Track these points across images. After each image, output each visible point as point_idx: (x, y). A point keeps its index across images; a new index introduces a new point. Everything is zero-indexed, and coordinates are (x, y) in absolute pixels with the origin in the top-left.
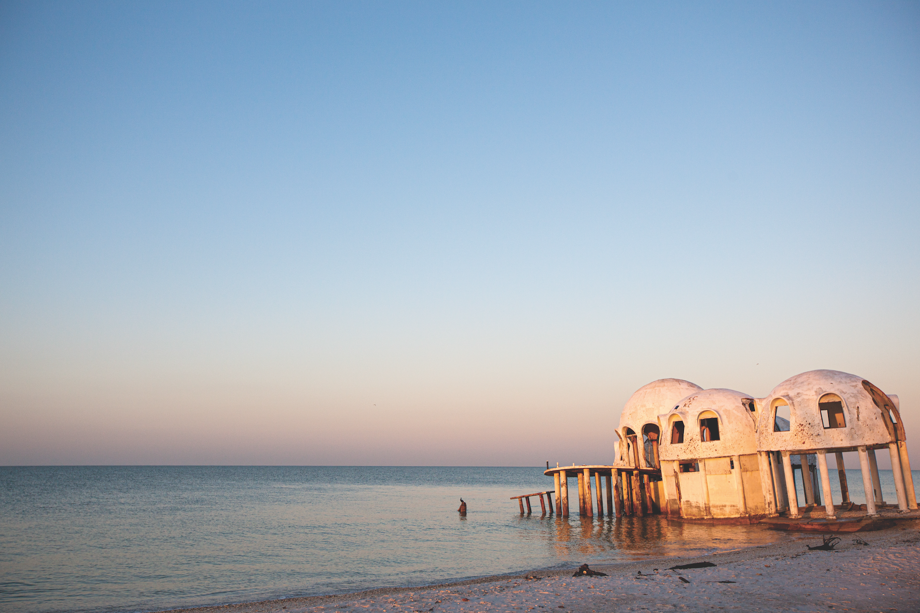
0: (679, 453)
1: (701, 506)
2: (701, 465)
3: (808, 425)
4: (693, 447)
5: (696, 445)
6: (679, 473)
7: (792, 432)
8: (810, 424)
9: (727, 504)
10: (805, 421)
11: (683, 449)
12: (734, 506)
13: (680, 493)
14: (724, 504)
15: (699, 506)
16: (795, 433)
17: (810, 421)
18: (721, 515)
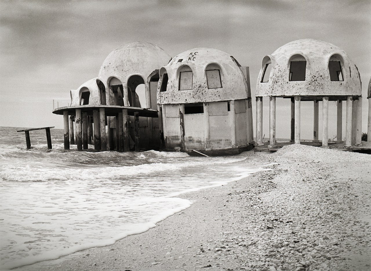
0: (187, 98)
1: (202, 140)
2: (205, 108)
3: (320, 77)
4: (201, 92)
5: (204, 91)
6: (184, 115)
7: (307, 81)
8: (321, 76)
9: (223, 138)
10: (318, 74)
11: (191, 94)
12: (228, 140)
13: (184, 131)
14: (220, 138)
15: (200, 141)
16: (310, 83)
17: (321, 74)
18: (217, 148)
